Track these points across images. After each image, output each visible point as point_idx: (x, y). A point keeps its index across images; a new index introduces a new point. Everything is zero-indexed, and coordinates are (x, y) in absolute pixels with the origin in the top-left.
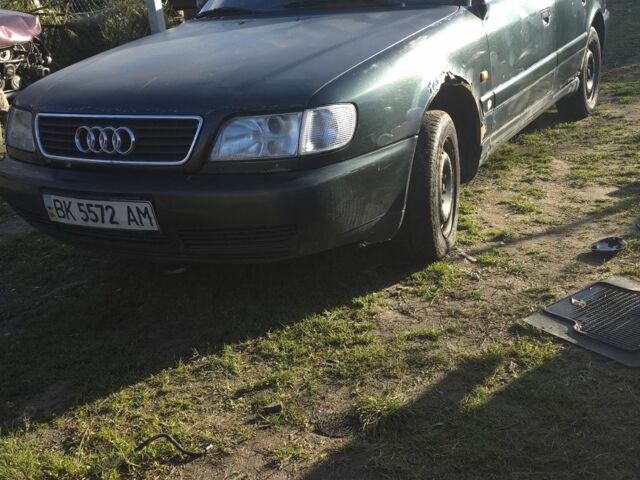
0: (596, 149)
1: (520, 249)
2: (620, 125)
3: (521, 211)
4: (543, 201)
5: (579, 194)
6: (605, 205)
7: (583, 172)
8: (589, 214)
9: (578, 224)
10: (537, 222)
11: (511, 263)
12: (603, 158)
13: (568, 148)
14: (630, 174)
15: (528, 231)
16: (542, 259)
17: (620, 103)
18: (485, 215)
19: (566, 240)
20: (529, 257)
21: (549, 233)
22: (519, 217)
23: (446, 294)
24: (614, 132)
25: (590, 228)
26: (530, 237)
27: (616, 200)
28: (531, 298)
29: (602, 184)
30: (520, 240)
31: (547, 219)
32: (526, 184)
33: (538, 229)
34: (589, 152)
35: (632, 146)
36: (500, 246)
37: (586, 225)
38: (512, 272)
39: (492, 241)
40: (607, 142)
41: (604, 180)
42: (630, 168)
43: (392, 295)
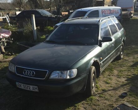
0: (123, 68)
1: (107, 93)
2: (128, 62)
3: (108, 83)
4: (112, 81)
5: (119, 80)
6: (124, 83)
7: (120, 74)
8: (121, 85)
9: (119, 88)
10: (111, 86)
11: (106, 97)
12: (124, 70)
13: (117, 67)
14: (129, 76)
15: (109, 89)
16: (112, 96)
17: (128, 56)
18: (101, 84)
19: (116, 92)
20: (109, 96)
21: (113, 90)
22: (107, 85)
23: (93, 104)
24: (126, 64)
25: (121, 89)
26: (109, 90)
27: (126, 82)
28: (110, 106)
29: (124, 77)
30: (108, 91)
31: (113, 86)
32: (109, 76)
33: (111, 88)
34: (122, 69)
35: (130, 68)
36: (104, 92)
37: (121, 88)
38: (106, 99)
39: (102, 91)
40: (125, 67)
41: (124, 76)
42: (129, 74)
43: (83, 104)
